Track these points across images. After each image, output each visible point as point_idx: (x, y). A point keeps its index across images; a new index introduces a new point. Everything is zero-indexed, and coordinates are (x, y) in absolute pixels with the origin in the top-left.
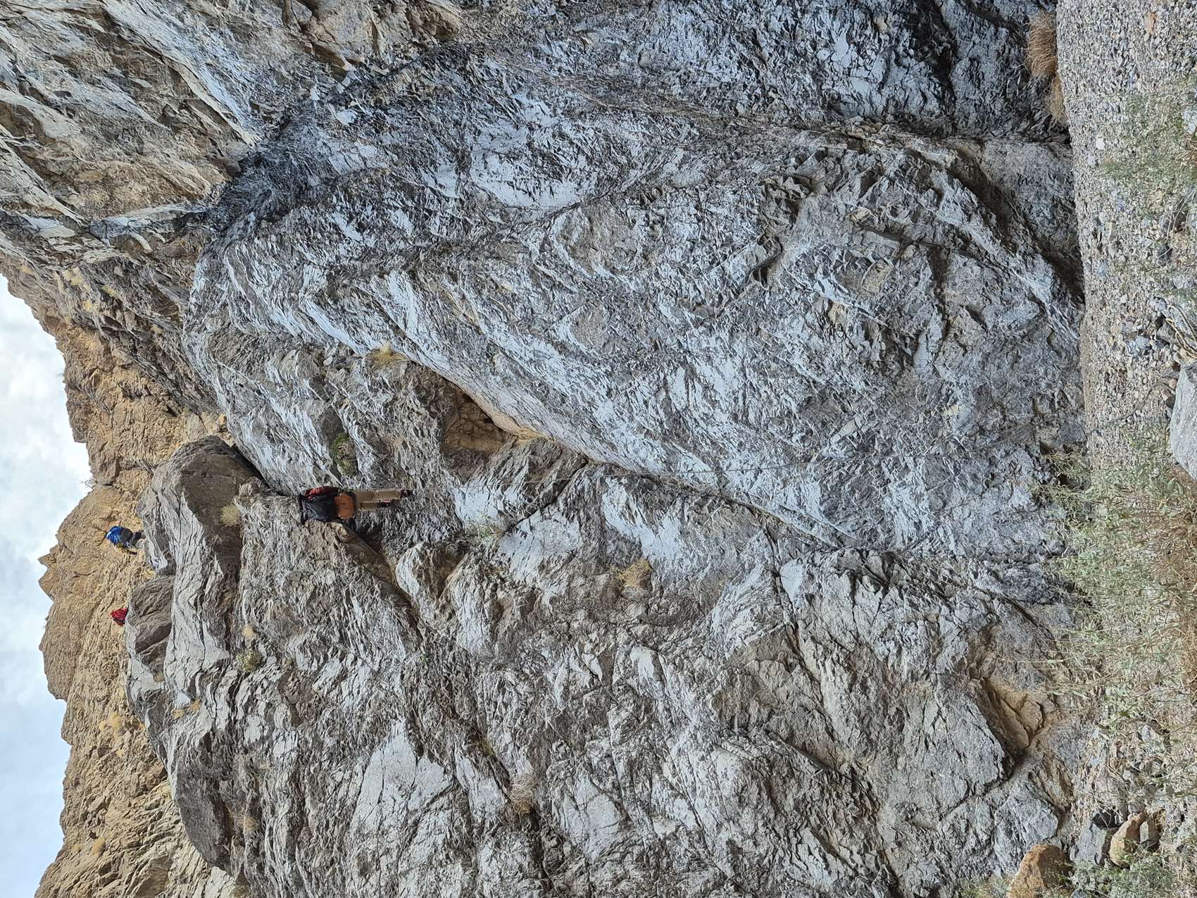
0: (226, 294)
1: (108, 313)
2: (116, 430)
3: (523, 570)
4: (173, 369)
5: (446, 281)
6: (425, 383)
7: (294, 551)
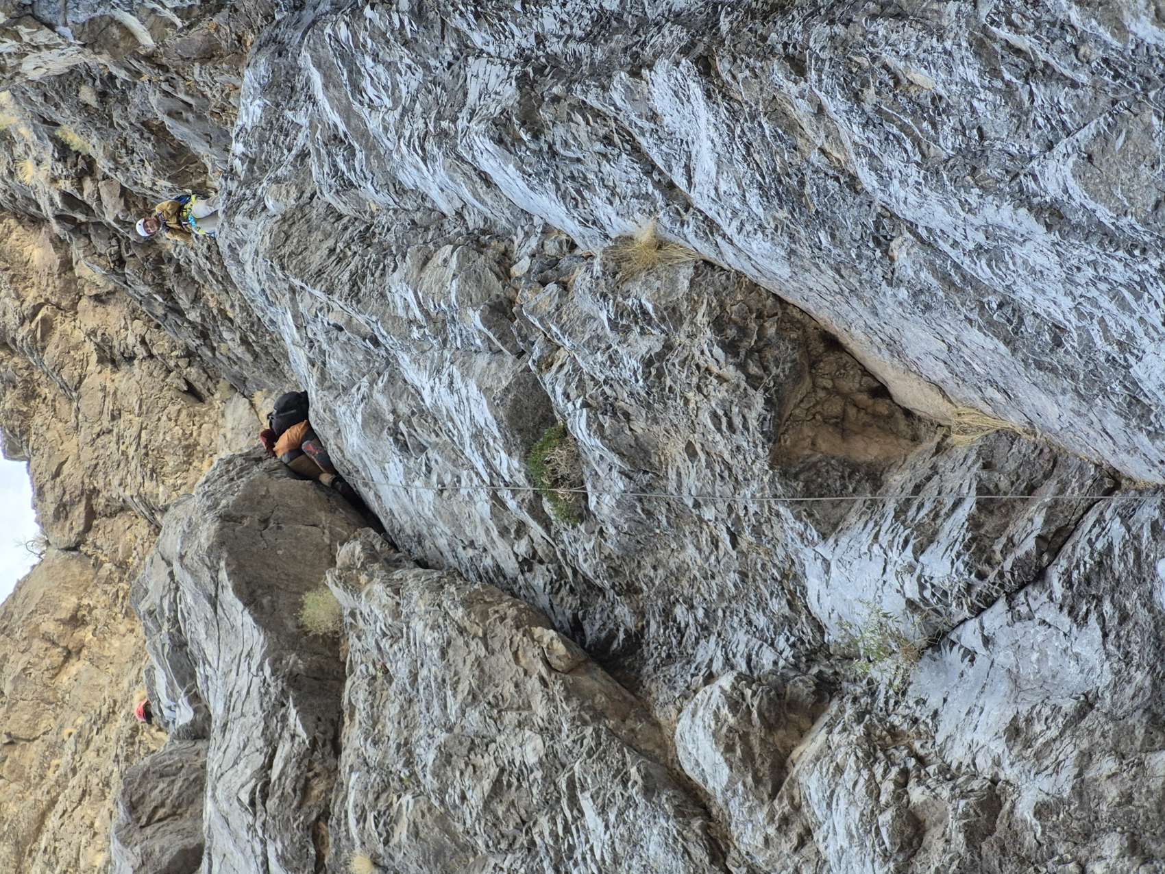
0: (305, 131)
1: (66, 185)
2: (85, 434)
3: (968, 737)
4: (196, 299)
5: (779, 76)
6: (733, 310)
7: (455, 689)
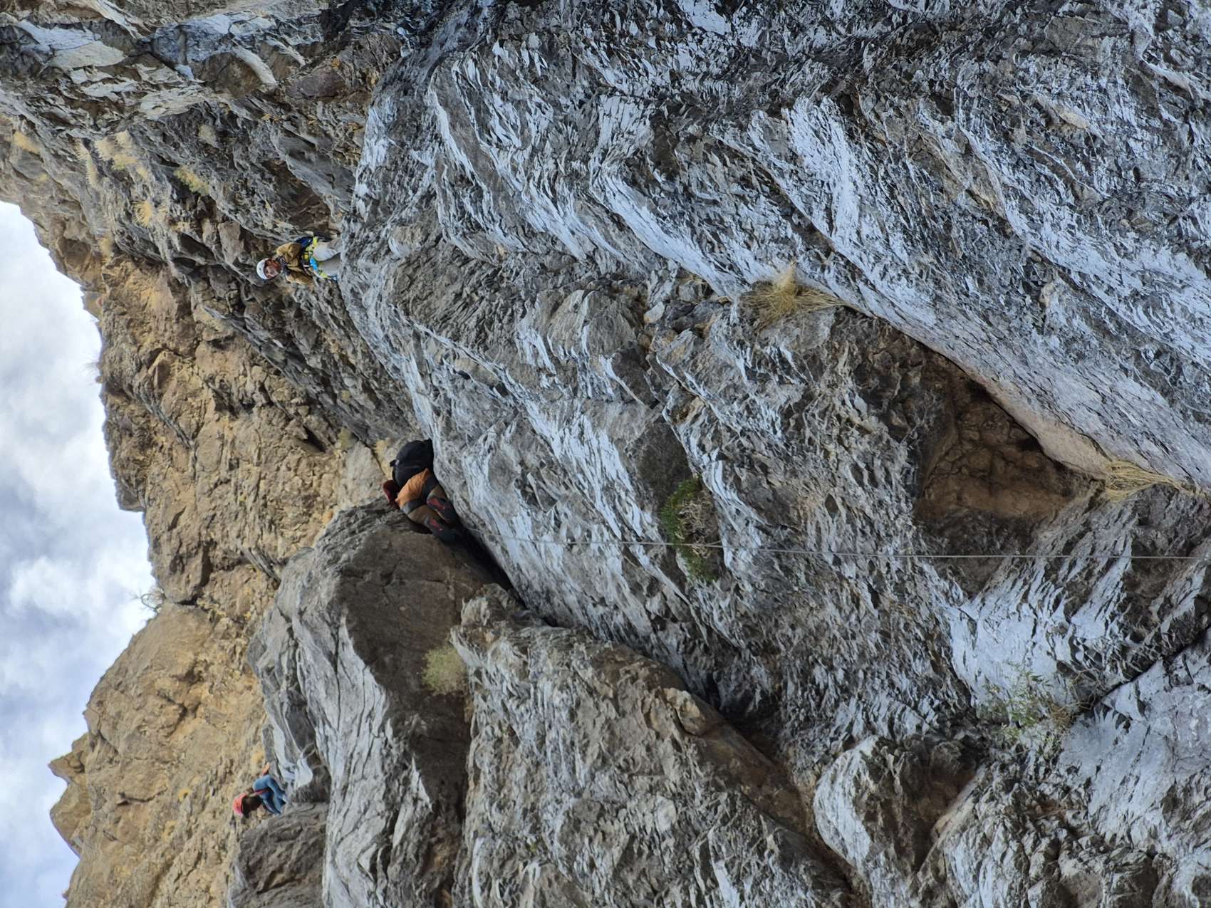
0: (431, 171)
1: (185, 227)
2: (203, 483)
3: (1123, 808)
4: (317, 344)
5: (925, 115)
6: (876, 359)
7: (584, 753)
